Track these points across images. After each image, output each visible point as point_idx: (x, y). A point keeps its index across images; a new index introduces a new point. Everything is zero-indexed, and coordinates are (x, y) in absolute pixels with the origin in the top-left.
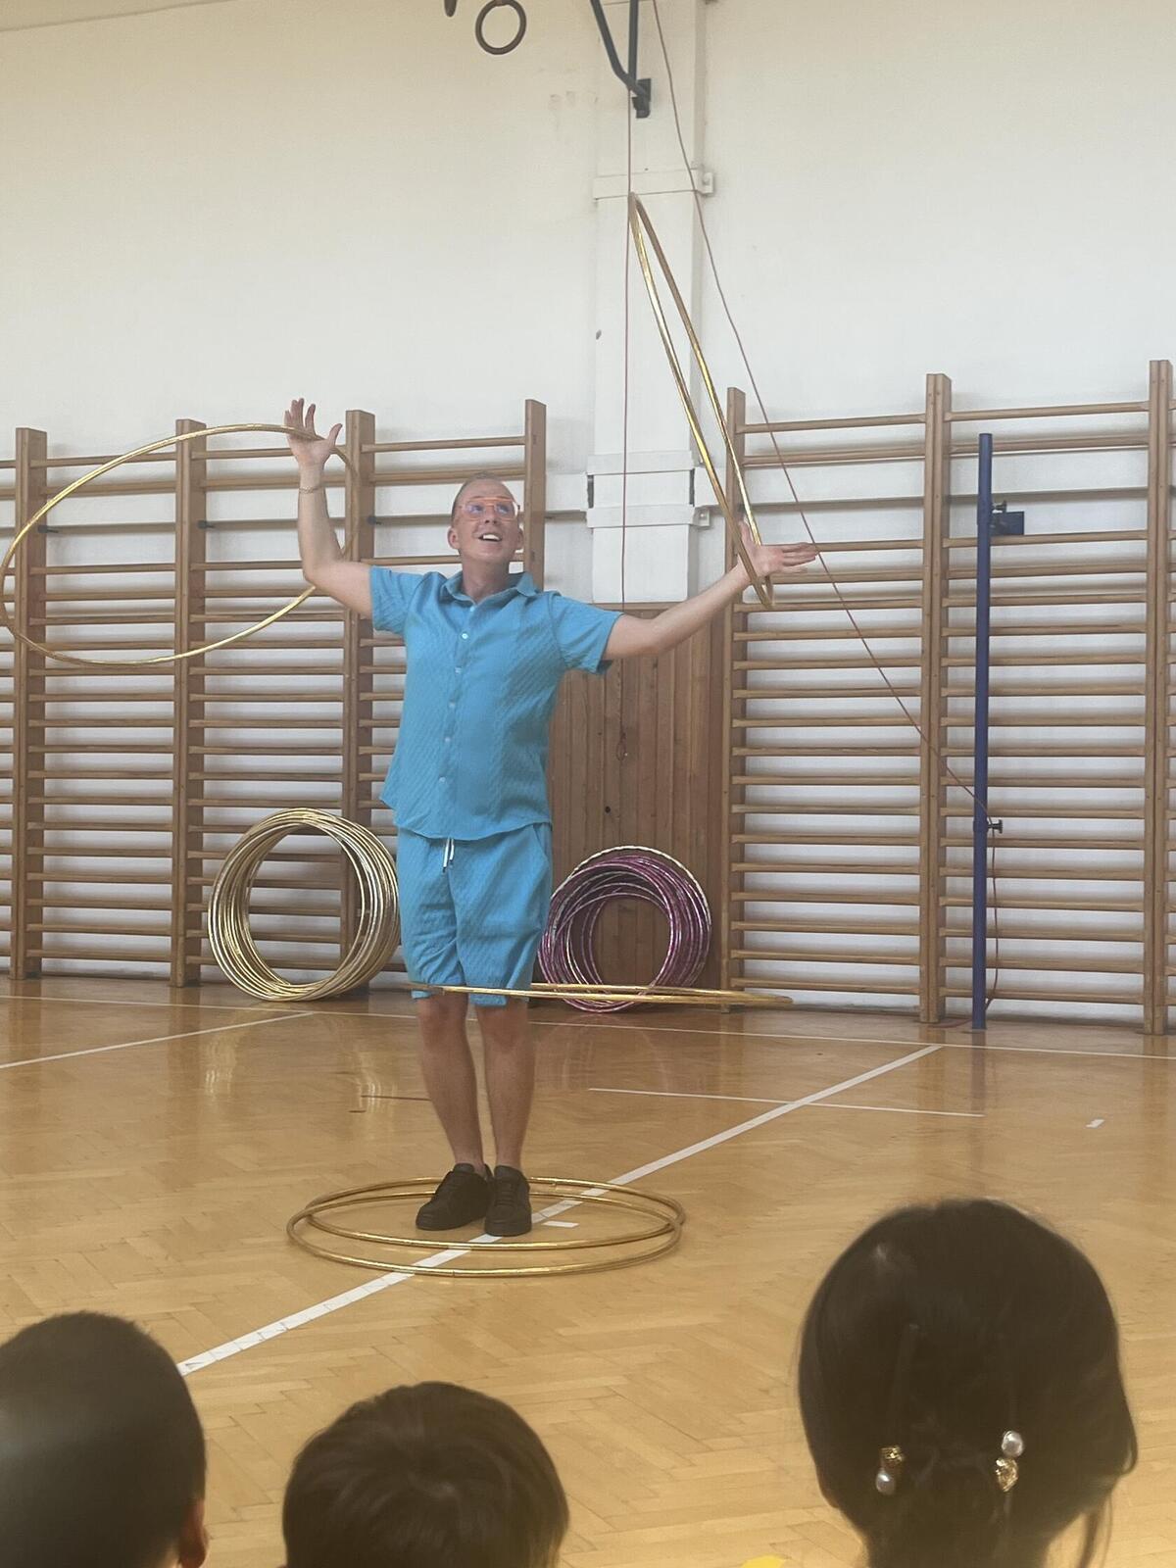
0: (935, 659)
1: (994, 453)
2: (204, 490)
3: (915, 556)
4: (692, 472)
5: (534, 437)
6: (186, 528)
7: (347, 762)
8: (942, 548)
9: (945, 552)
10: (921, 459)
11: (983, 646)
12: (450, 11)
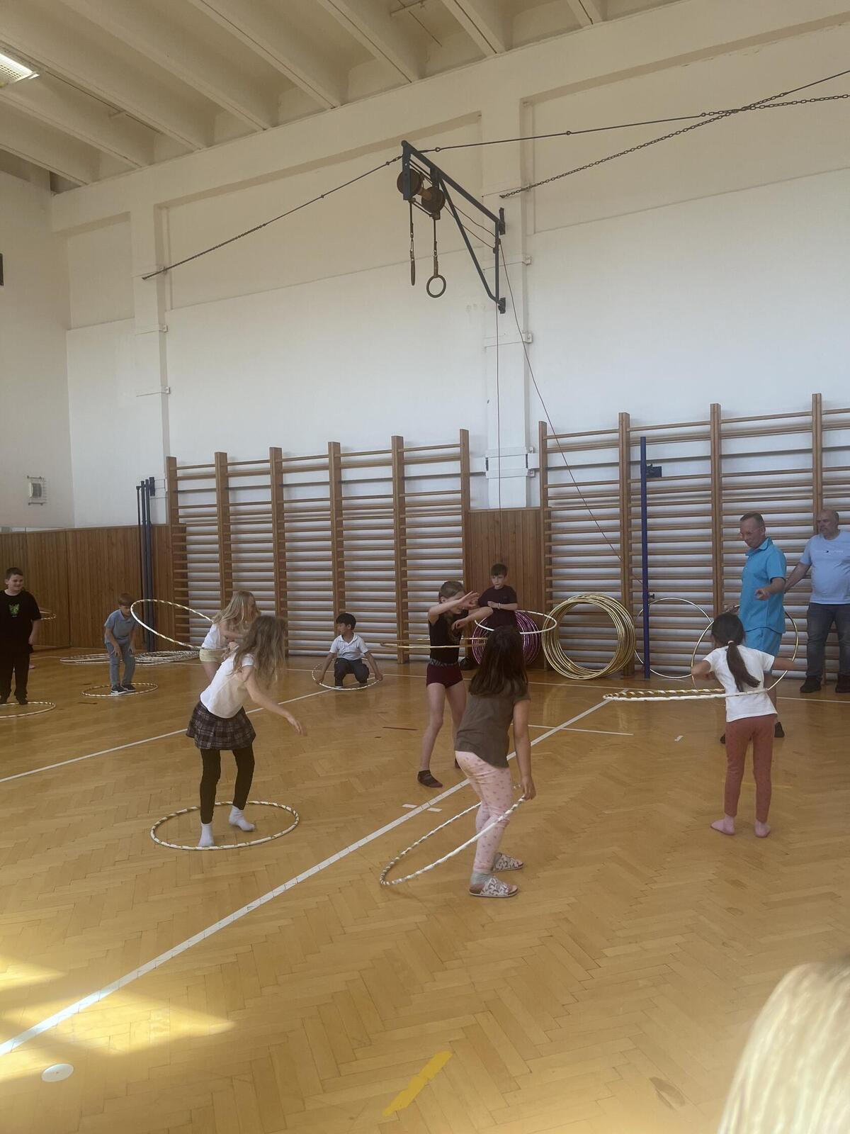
0: (625, 528)
1: (647, 444)
2: (340, 469)
3: (616, 487)
4: (527, 455)
5: (464, 444)
6: (334, 483)
7: (397, 573)
8: (627, 483)
11: (644, 522)
12: (413, 284)
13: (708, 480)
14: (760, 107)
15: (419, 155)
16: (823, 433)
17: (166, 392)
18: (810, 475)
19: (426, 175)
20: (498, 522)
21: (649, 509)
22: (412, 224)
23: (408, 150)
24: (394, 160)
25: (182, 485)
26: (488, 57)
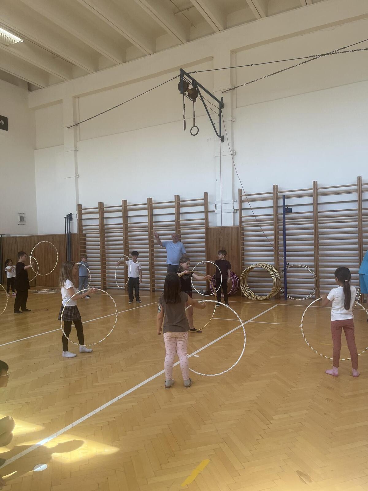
0: (276, 235)
1: (285, 198)
3: (272, 217)
4: (233, 203)
5: (206, 198)
6: (149, 215)
8: (277, 215)
11: (284, 232)
12: (185, 130)
13: (312, 214)
14: (334, 53)
15: (187, 74)
16: (362, 193)
17: (77, 177)
18: (356, 212)
19: (190, 83)
20: (221, 232)
21: (287, 226)
22: (184, 104)
23: (183, 72)
24: (177, 77)
25: (84, 217)
26: (216, 33)
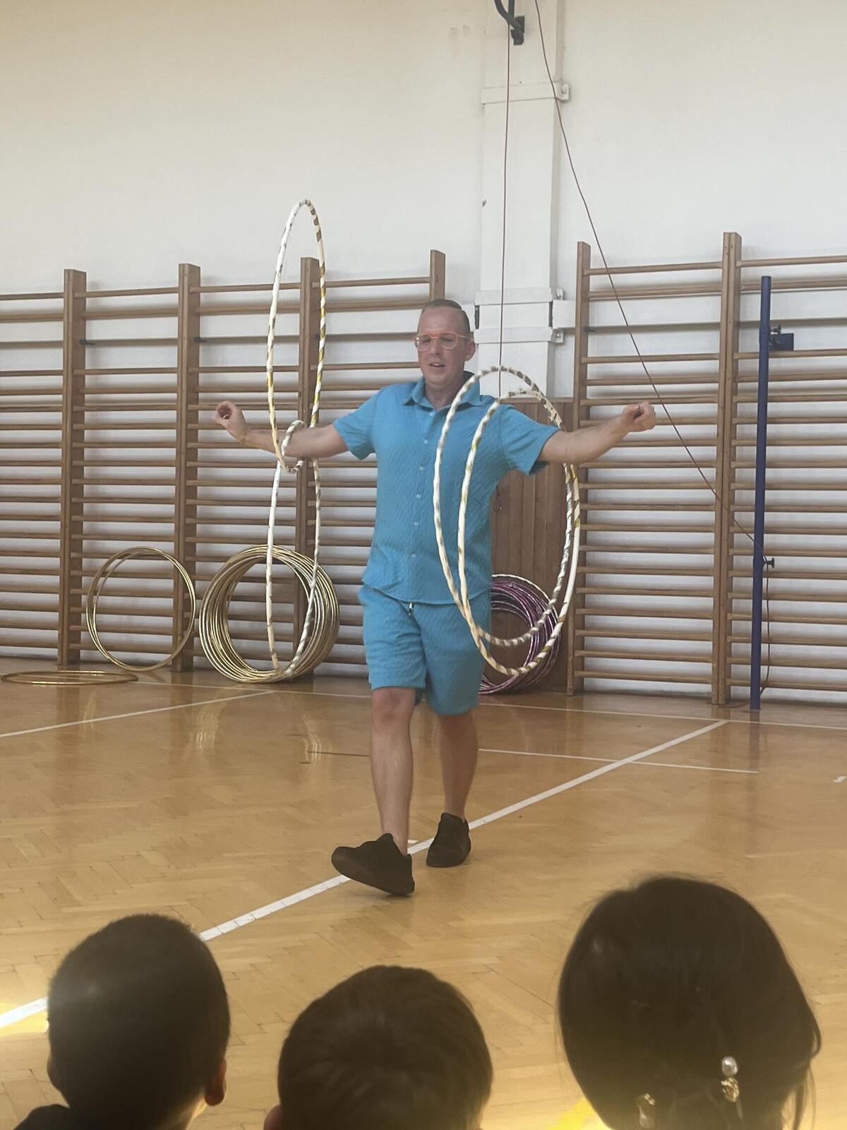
0: (727, 441)
1: (772, 291)
2: (198, 315)
3: (713, 366)
4: (551, 304)
5: (437, 277)
6: (185, 342)
7: (299, 513)
8: (733, 359)
9: (735, 362)
10: (718, 295)
11: (762, 431)
21: (771, 406)
